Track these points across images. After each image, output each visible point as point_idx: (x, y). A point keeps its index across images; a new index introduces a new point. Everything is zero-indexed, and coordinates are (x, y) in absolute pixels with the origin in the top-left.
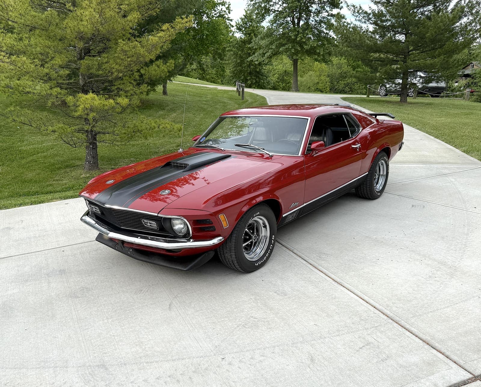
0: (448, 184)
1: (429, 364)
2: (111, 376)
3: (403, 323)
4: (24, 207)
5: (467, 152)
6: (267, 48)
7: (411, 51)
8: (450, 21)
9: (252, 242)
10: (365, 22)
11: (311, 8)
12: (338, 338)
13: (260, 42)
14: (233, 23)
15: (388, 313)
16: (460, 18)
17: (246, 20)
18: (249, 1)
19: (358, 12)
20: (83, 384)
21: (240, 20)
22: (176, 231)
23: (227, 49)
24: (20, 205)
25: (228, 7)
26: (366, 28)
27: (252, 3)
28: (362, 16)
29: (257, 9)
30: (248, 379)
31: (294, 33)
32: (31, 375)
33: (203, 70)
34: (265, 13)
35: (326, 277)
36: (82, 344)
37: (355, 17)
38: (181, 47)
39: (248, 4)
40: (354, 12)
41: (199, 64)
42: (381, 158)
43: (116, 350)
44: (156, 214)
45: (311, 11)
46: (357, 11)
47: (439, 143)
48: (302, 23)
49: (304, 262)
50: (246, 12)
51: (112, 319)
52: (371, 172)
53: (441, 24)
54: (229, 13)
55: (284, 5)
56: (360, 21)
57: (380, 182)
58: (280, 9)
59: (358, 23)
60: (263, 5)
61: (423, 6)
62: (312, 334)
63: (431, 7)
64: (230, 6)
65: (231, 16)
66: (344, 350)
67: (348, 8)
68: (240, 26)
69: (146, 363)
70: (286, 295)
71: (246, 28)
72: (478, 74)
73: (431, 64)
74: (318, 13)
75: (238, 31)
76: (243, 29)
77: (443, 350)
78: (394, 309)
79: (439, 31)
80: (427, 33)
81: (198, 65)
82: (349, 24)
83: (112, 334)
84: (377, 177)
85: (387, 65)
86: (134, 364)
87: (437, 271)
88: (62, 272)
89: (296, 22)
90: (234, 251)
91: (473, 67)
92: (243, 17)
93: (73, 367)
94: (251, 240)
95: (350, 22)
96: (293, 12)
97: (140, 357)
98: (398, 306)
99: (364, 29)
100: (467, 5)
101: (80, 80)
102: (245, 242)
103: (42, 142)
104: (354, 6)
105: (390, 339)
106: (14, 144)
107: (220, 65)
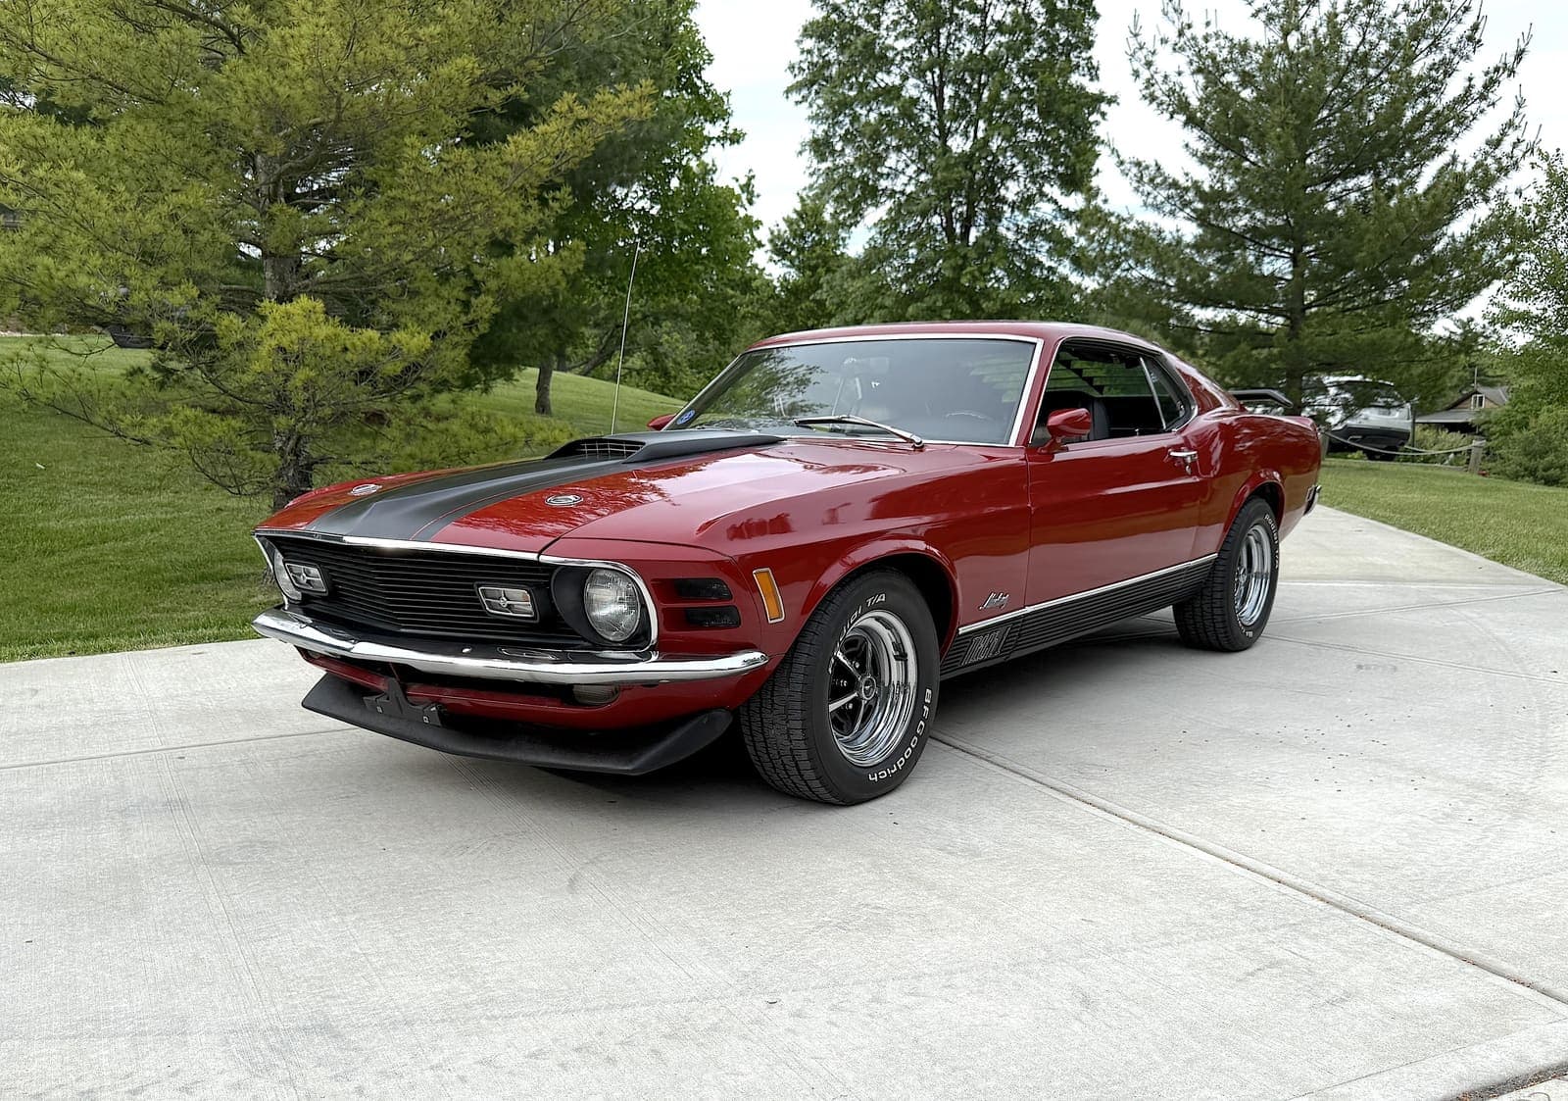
0: (1460, 623)
1: (1489, 1009)
2: (353, 1053)
3: (1381, 916)
4: (43, 661)
5: (1502, 559)
6: (868, 304)
7: (1310, 306)
8: (1424, 218)
9: (857, 702)
10: (1172, 213)
11: (1003, 192)
12: (1168, 951)
13: (845, 286)
14: (762, 235)
15: (1328, 893)
16: (1452, 213)
17: (803, 226)
18: (815, 161)
19: (1152, 180)
20: (247, 1075)
21: (784, 227)
22: (601, 625)
23: (742, 310)
24: (30, 656)
25: (748, 185)
26: (1175, 234)
27: (824, 166)
28: (1164, 193)
29: (839, 184)
30: (866, 1052)
31: (952, 261)
32: (40, 1056)
33: (666, 373)
34: (863, 198)
35: (1108, 816)
36: (246, 977)
37: (1144, 198)
38: (602, 258)
39: (812, 170)
40: (1138, 182)
41: (652, 353)
42: (1254, 518)
43: (372, 987)
44: (533, 556)
45: (1004, 200)
46: (1148, 177)
47: (1413, 539)
48: (974, 234)
49: (1031, 783)
50: (802, 200)
51: (357, 916)
52: (1225, 555)
53: (1398, 225)
54: (751, 202)
55: (923, 177)
56: (1158, 208)
57: (1253, 595)
58: (910, 189)
59: (1151, 218)
60: (857, 174)
61: (1345, 175)
62: (1079, 942)
63: (1366, 180)
64: (753, 181)
65: (755, 212)
66: (1192, 978)
67: (1122, 168)
68: (783, 244)
69: (488, 1018)
70: (979, 855)
71: (801, 250)
72: (1496, 423)
73: (1373, 343)
74: (1025, 203)
75: (776, 258)
76: (794, 253)
77: (1527, 977)
78: (1346, 885)
79: (1394, 247)
80: (1359, 250)
81: (650, 358)
82: (1124, 220)
83: (358, 950)
84: (1243, 579)
85: (1239, 342)
86: (443, 1021)
87: (1468, 802)
88: (175, 805)
89: (958, 231)
90: (798, 715)
91: (1481, 404)
92: (794, 216)
93: (208, 1033)
94: (855, 695)
95: (1126, 216)
96: (947, 198)
97: (466, 1005)
98: (1359, 879)
99: (1169, 237)
100: (1473, 174)
101: (268, 283)
102: (835, 696)
103: (121, 511)
104: (1138, 164)
105: (1344, 952)
106: (20, 510)
107: (719, 359)
